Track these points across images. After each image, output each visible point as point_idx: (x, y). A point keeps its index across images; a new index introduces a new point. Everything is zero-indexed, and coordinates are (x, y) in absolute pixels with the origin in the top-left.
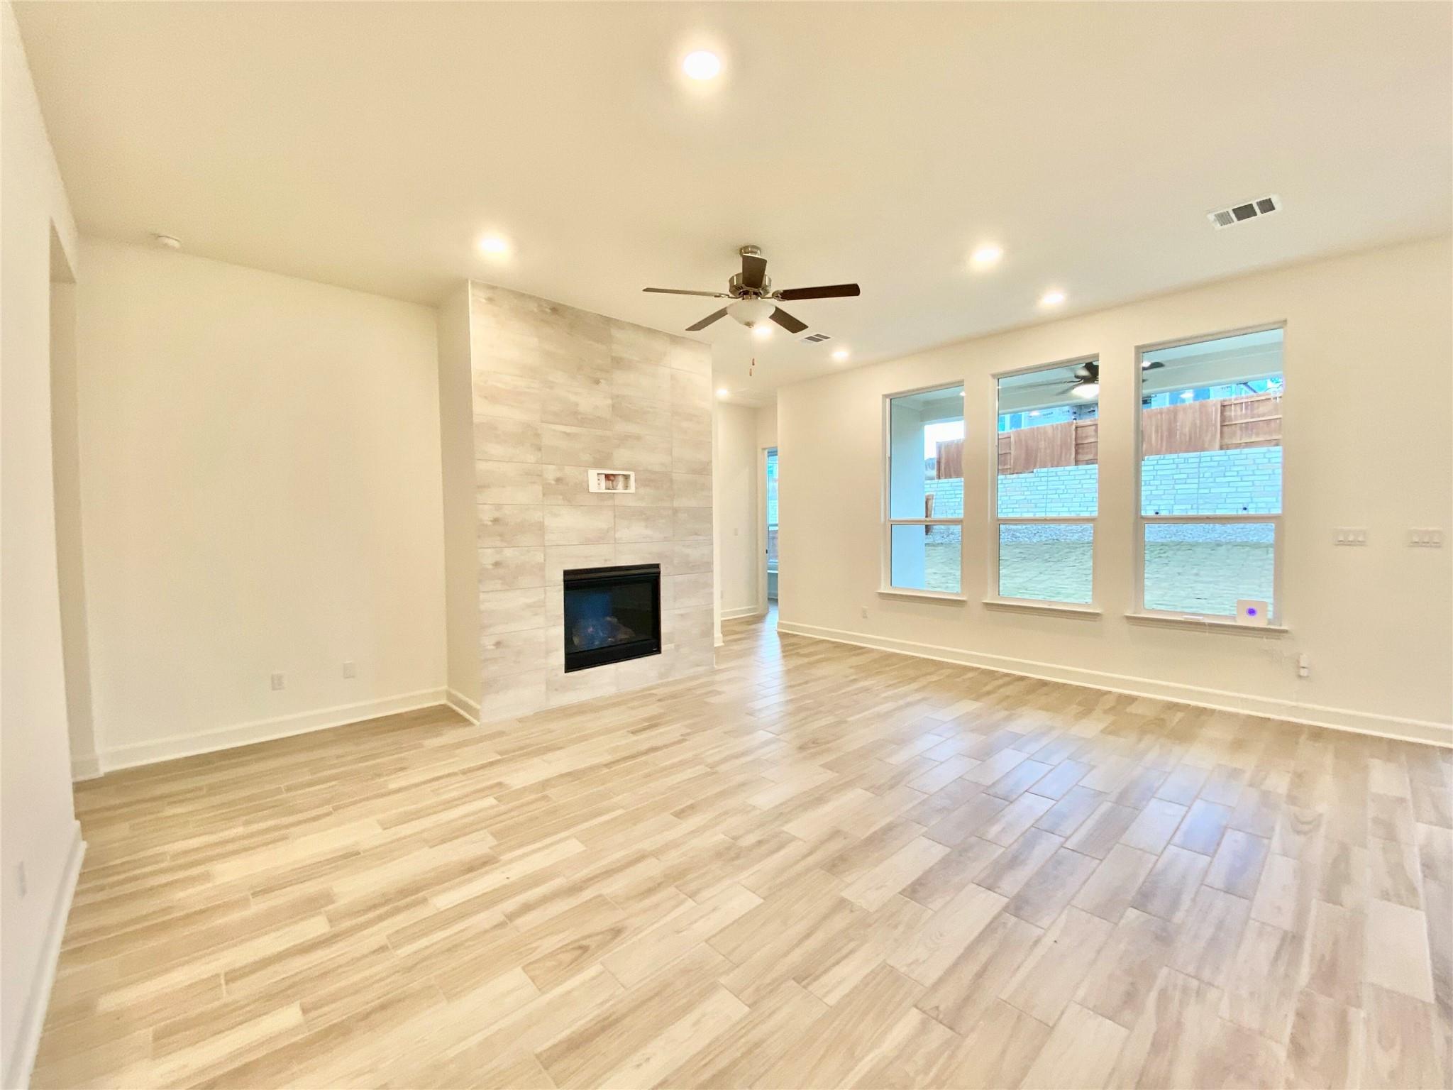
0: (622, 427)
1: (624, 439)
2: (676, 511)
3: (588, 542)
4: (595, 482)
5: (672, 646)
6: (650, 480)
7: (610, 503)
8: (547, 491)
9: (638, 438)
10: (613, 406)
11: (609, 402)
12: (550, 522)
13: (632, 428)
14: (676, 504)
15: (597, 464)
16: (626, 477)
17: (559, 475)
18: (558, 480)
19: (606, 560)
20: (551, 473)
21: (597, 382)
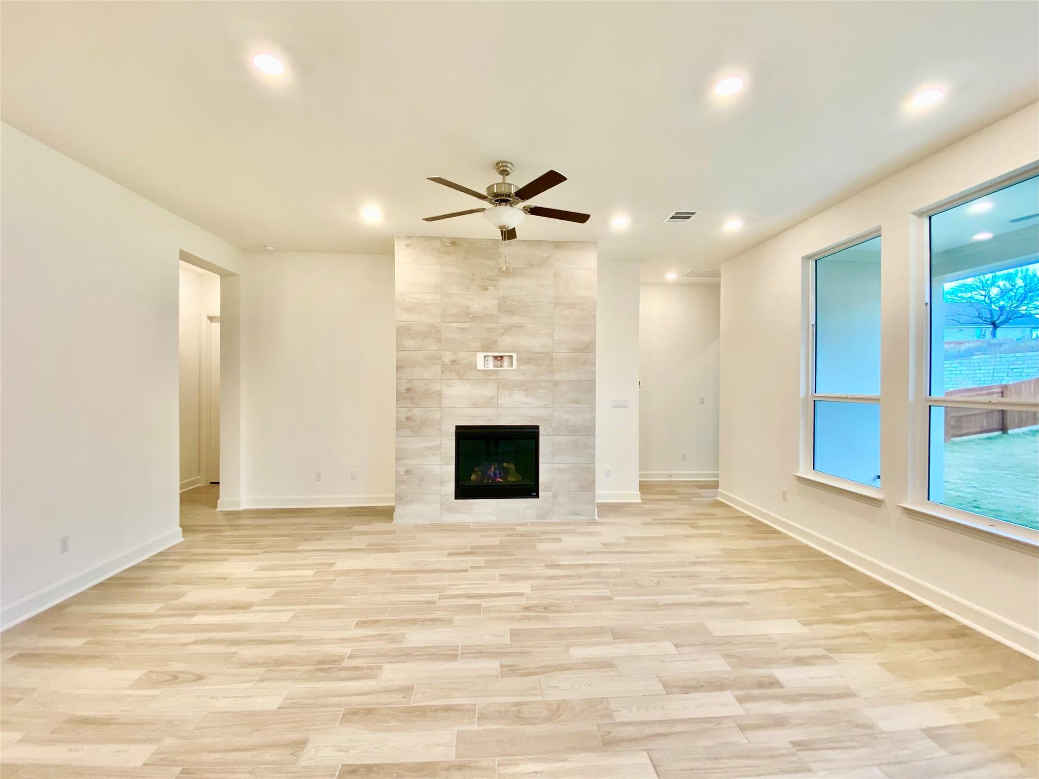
0: (507, 320)
1: (508, 329)
2: (556, 383)
3: (475, 406)
4: (482, 362)
5: (550, 494)
6: (529, 358)
7: (495, 377)
8: (445, 369)
9: (520, 327)
10: (499, 305)
11: (496, 302)
12: (446, 391)
13: (515, 320)
14: (556, 377)
15: (484, 349)
16: (511, 357)
17: (454, 358)
18: (453, 362)
19: (489, 420)
20: (448, 357)
21: (486, 289)
